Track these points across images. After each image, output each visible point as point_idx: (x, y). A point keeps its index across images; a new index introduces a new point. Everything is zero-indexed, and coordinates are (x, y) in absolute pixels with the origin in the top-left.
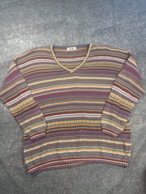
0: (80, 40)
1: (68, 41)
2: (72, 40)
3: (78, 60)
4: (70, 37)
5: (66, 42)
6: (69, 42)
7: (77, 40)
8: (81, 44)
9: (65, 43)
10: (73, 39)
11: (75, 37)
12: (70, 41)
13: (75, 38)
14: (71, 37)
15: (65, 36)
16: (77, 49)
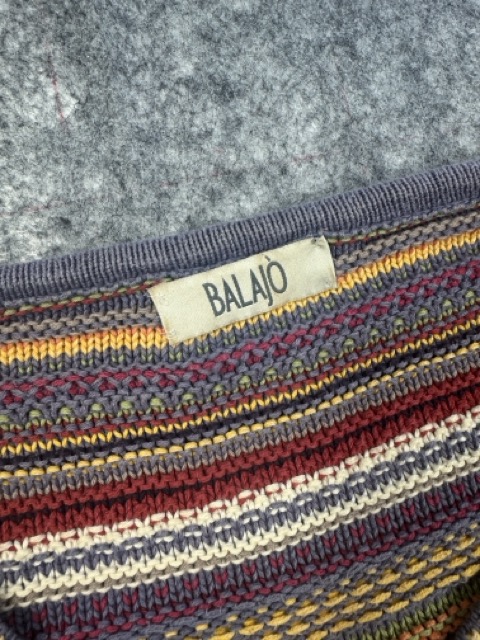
0: (352, 97)
1: (150, 139)
2: (211, 116)
3: (411, 484)
4: (162, 69)
5: (114, 167)
6: (172, 155)
7: (298, 106)
8: (394, 160)
9: (94, 184)
10: (226, 92)
11: (256, 62)
12: (189, 140)
13: (271, 70)
14: (186, 69)
15: (77, 58)
16: (342, 271)
